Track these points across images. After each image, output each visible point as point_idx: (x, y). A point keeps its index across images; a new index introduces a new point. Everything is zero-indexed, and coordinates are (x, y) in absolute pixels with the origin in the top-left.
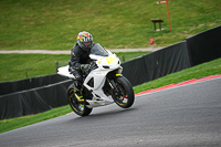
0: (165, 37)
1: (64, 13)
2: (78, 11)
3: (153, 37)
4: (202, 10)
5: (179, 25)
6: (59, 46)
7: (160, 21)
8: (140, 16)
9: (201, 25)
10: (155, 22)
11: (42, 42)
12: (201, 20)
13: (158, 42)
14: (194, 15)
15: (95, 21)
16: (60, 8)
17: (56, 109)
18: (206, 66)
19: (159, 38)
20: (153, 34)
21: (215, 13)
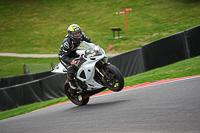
0: (123, 44)
1: (32, 20)
2: (45, 19)
3: (112, 43)
4: (156, 21)
5: (136, 33)
6: (27, 50)
7: (119, 30)
8: (100, 24)
9: (155, 34)
10: (114, 30)
11: (11, 46)
12: (156, 30)
13: (116, 48)
14: (149, 25)
15: (60, 28)
16: (29, 15)
17: (22, 107)
18: (159, 71)
19: (118, 44)
20: (111, 41)
21: (168, 24)
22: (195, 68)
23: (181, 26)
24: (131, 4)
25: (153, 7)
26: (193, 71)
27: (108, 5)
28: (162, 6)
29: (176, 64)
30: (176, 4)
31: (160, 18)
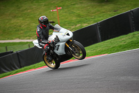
4: (79, 16)
5: (65, 25)
7: (53, 22)
9: (78, 25)
12: (79, 22)
14: (74, 19)
15: (12, 22)
21: (87, 18)
22: (104, 49)
23: (96, 19)
24: (61, 4)
25: (76, 6)
26: (102, 51)
27: (45, 5)
28: (83, 5)
29: (91, 46)
30: (92, 4)
31: (81, 13)
